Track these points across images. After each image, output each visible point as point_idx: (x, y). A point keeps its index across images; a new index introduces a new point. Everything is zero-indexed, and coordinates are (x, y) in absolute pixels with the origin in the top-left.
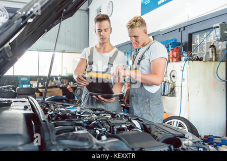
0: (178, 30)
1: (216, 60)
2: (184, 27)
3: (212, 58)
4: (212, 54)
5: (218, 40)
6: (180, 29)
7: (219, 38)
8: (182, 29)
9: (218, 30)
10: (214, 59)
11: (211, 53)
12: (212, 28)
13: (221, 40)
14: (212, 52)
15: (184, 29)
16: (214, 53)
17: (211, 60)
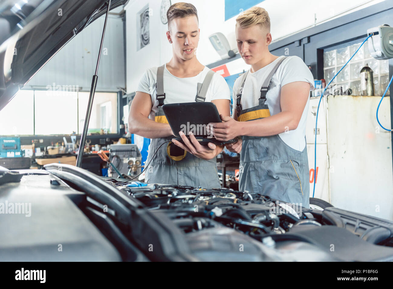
0: (297, 44)
1: (373, 94)
2: (309, 38)
3: (367, 91)
4: (367, 83)
5: (378, 58)
6: (300, 41)
7: (379, 53)
8: (305, 41)
9: (378, 39)
10: (370, 92)
11: (363, 82)
12: (366, 35)
13: (383, 57)
14: (366, 80)
15: (309, 41)
16: (369, 81)
17: (365, 94)
